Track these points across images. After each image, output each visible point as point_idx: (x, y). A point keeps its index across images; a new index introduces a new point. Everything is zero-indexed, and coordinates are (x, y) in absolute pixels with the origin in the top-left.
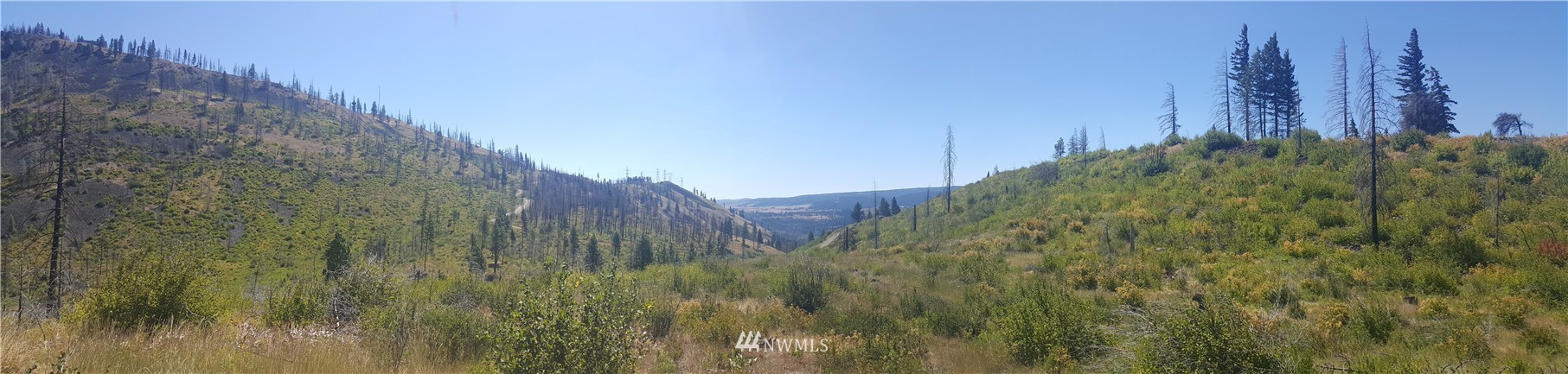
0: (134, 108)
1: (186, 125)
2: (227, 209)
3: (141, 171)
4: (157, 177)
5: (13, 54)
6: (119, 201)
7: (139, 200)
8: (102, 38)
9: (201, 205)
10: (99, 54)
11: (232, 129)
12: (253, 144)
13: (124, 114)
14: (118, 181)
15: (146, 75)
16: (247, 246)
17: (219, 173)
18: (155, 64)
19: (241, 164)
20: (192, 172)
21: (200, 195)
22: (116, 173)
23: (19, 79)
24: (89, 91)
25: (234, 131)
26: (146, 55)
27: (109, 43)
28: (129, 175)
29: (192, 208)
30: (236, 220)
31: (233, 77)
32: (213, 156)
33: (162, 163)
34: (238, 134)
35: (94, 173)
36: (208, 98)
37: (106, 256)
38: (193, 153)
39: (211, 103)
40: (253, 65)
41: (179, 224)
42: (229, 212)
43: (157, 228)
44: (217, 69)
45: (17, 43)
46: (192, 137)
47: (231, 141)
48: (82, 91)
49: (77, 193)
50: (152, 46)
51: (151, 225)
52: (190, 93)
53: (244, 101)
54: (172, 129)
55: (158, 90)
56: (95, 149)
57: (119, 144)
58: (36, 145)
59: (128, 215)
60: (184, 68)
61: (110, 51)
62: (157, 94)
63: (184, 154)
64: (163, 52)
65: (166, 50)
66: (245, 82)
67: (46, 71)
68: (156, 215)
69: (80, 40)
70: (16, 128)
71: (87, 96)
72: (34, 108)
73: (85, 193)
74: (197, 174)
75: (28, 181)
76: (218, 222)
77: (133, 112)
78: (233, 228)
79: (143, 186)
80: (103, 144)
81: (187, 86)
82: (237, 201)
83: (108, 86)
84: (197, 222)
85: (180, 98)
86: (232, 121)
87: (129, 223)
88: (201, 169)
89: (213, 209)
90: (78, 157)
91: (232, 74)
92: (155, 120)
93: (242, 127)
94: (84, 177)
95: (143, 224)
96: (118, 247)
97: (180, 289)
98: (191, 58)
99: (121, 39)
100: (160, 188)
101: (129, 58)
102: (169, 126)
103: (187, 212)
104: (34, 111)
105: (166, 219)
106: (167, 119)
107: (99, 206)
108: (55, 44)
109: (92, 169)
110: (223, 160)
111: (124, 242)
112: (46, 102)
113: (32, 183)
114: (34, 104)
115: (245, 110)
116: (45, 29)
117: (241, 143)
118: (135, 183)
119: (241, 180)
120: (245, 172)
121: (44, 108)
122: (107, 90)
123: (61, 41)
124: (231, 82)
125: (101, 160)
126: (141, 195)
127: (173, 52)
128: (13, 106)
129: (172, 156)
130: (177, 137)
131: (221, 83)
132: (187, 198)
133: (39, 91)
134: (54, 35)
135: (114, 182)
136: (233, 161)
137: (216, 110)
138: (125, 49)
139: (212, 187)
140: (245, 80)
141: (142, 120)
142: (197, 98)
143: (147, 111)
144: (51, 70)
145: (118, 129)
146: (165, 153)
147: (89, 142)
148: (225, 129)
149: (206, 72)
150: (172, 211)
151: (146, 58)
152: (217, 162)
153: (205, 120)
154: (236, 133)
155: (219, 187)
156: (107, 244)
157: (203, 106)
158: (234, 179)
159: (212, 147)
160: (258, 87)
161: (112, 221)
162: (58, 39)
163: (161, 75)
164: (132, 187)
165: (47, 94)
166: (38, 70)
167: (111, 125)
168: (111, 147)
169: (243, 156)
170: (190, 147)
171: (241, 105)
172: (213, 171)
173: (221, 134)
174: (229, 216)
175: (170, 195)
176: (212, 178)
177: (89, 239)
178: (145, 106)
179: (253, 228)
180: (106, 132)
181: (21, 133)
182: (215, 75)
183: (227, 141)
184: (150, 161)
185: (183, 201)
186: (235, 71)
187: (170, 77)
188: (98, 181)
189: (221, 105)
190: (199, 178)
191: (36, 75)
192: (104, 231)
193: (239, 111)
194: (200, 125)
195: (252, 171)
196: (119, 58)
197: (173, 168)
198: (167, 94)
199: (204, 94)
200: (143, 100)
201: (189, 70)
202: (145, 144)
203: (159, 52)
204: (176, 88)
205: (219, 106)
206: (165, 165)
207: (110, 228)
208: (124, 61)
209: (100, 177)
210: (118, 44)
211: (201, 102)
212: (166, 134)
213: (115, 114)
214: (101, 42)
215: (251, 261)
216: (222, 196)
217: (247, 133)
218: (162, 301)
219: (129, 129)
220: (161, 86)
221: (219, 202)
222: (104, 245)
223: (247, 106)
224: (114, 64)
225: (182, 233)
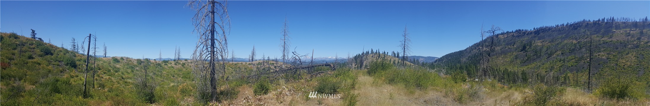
0: (608, 37)
1: (623, 40)
2: (637, 65)
3: (610, 54)
4: (615, 55)
5: (578, 28)
6: (604, 63)
7: (610, 63)
8: (599, 19)
9: (629, 63)
10: (599, 24)
11: (639, 39)
12: (647, 43)
13: (606, 39)
14: (604, 57)
15: (611, 27)
16: (645, 77)
17: (635, 53)
18: (614, 23)
19: (643, 50)
20: (625, 53)
21: (628, 60)
22: (603, 55)
23: (580, 34)
24: (596, 34)
25: (640, 39)
26: (611, 21)
27: (601, 20)
28: (607, 55)
29: (626, 65)
30: (641, 68)
31: (639, 22)
32: (632, 48)
33: (616, 51)
34: (641, 40)
35: (597, 56)
36: (631, 30)
37: (601, 78)
38: (626, 48)
39: (632, 32)
40: (647, 17)
41: (622, 69)
42: (638, 66)
43: (615, 70)
44: (633, 21)
45: (579, 25)
46: (626, 43)
47: (639, 42)
48: (594, 34)
49: (593, 61)
50: (613, 18)
51: (613, 70)
52: (625, 30)
53: (643, 29)
54: (619, 41)
55: (615, 31)
56: (598, 49)
57: (604, 47)
58: (584, 50)
59: (607, 67)
60: (623, 23)
61: (601, 22)
62: (615, 32)
63: (623, 48)
64: (616, 19)
65: (617, 18)
66: (644, 23)
67: (586, 31)
68: (615, 66)
69: (594, 21)
70: (579, 46)
71: (595, 35)
72: (583, 40)
73: (595, 61)
74: (627, 54)
75: (582, 58)
76: (634, 69)
77: (608, 38)
78: (640, 71)
79: (610, 59)
80: (600, 48)
81: (624, 28)
82: (641, 62)
83: (601, 32)
84: (627, 69)
85: (622, 32)
86: (639, 36)
87: (607, 69)
88: (628, 52)
89: (633, 65)
90: (593, 52)
91: (639, 21)
92: (614, 39)
93: (643, 38)
94: (595, 57)
95: (611, 69)
96: (604, 76)
97: (626, 88)
98: (625, 19)
99: (604, 18)
100: (616, 59)
101: (607, 23)
102: (618, 41)
103: (624, 66)
104: (583, 41)
105: (618, 68)
106: (618, 39)
107: (599, 64)
108: (588, 23)
109: (597, 55)
110: (636, 49)
111: (606, 74)
112: (586, 39)
113: (583, 59)
114: (583, 39)
115: (644, 32)
116: (585, 20)
117: (643, 43)
118: (608, 58)
119: (642, 55)
120: (644, 52)
121: (585, 40)
122: (601, 33)
123: (589, 22)
124: (638, 24)
125: (600, 52)
126: (610, 61)
127: (619, 18)
128: (578, 41)
129: (619, 49)
130: (621, 43)
131: (635, 25)
132: (624, 62)
133: (584, 36)
134: (587, 21)
135: (603, 58)
136: (639, 49)
137: (633, 33)
138: (606, 21)
139: (632, 58)
140: (643, 22)
141: (610, 40)
142: (627, 31)
143: (612, 37)
144: (587, 30)
145: (604, 43)
146: (617, 48)
147: (596, 47)
148: (636, 39)
149: (630, 22)
150: (619, 66)
151: (612, 22)
152: (634, 50)
153: (630, 37)
154: (640, 40)
155: (635, 58)
156: (601, 74)
157: (629, 33)
158: (640, 55)
159: (632, 45)
160: (648, 24)
161: (603, 68)
162: (588, 22)
163: (616, 26)
164: (608, 59)
165: (586, 36)
166: (584, 31)
167: (602, 42)
168: (602, 48)
169: (643, 47)
170: (625, 46)
171: (642, 30)
172: (633, 53)
173: (635, 41)
174: (638, 67)
175: (619, 61)
176: (632, 55)
177: (597, 73)
178: (611, 36)
179: (647, 71)
180: (600, 44)
181: (580, 47)
182: (633, 23)
183: (637, 43)
184: (613, 51)
185: (623, 63)
186: (640, 20)
187: (618, 26)
188: (599, 58)
189: (635, 32)
190: (628, 55)
191: (583, 32)
192: (600, 71)
193: (642, 33)
194: (628, 39)
195: (647, 52)
196: (604, 24)
197: (620, 53)
198: (618, 31)
199: (629, 29)
200: (611, 34)
201: (624, 23)
202: (611, 46)
203: (615, 20)
204: (621, 29)
205: (634, 32)
206: (617, 52)
207: (602, 70)
208: (605, 24)
209: (599, 56)
210: (603, 20)
211: (628, 32)
212: (617, 43)
213: (603, 39)
214: (599, 20)
215: (647, 82)
216: (636, 61)
217: (644, 39)
218: (621, 92)
219: (607, 43)
220: (616, 29)
221: (635, 62)
222: (601, 75)
223: (644, 31)
224: (602, 25)
225: (623, 72)
